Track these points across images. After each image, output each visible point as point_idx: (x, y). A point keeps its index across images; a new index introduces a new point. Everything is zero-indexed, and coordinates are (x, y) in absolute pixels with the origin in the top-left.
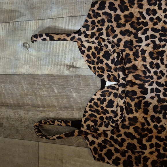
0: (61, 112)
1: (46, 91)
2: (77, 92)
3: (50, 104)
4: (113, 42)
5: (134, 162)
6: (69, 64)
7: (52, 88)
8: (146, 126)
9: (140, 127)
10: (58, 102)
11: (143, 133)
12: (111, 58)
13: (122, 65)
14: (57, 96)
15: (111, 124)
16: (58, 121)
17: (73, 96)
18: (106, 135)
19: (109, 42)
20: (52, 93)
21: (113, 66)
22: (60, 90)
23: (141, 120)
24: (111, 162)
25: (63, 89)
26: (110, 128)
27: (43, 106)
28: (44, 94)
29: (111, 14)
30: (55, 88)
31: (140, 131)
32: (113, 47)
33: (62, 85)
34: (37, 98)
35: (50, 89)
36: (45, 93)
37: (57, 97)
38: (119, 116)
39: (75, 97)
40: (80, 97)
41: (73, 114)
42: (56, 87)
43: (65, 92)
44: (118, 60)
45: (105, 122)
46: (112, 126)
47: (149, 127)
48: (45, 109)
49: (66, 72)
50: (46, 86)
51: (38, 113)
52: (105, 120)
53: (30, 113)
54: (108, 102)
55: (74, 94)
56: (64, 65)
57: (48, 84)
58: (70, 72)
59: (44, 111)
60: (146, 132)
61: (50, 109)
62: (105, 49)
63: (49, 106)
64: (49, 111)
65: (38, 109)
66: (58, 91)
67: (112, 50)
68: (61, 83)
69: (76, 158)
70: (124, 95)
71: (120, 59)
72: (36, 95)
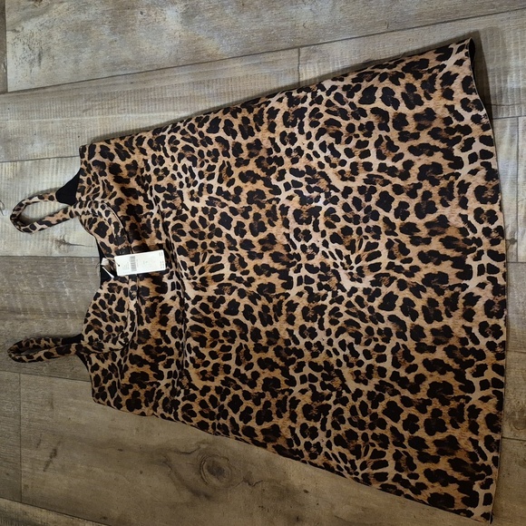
0: (50, 321)
1: (28, 285)
2: (71, 287)
3: (35, 307)
4: (108, 205)
5: (143, 401)
6: (59, 238)
7: (37, 279)
8: (164, 344)
9: (154, 345)
10: (45, 305)
11: (158, 355)
12: (109, 233)
13: (124, 244)
14: (43, 293)
15: (120, 339)
16: (46, 340)
17: (65, 293)
18: (114, 357)
19: (103, 207)
20: (36, 289)
21: (112, 246)
22: (48, 283)
23: (155, 334)
24: (112, 402)
25: (52, 280)
26: (118, 346)
27: (25, 312)
28: (25, 291)
29: (104, 163)
30: (40, 280)
31: (154, 351)
32: (107, 213)
33: (50, 274)
34: (15, 297)
35: (34, 282)
36: (26, 288)
37: (43, 296)
38: (129, 326)
39: (68, 294)
40: (76, 294)
41: (66, 324)
42: (42, 277)
43: (54, 287)
44: (117, 236)
45: (114, 335)
46: (120, 342)
47: (169, 346)
48: (27, 317)
49: (56, 253)
50: (28, 275)
51: (18, 323)
52: (114, 332)
53: (8, 323)
54: (118, 302)
55: (67, 290)
56: (52, 241)
57: (30, 273)
58: (60, 252)
59: (26, 319)
60: (163, 353)
61: (35, 317)
62: (99, 220)
63: (33, 311)
64: (33, 319)
65: (18, 316)
66: (45, 284)
67: (107, 219)
68: (48, 270)
69: (71, 400)
70: (134, 293)
71: (119, 234)
72: (14, 292)
